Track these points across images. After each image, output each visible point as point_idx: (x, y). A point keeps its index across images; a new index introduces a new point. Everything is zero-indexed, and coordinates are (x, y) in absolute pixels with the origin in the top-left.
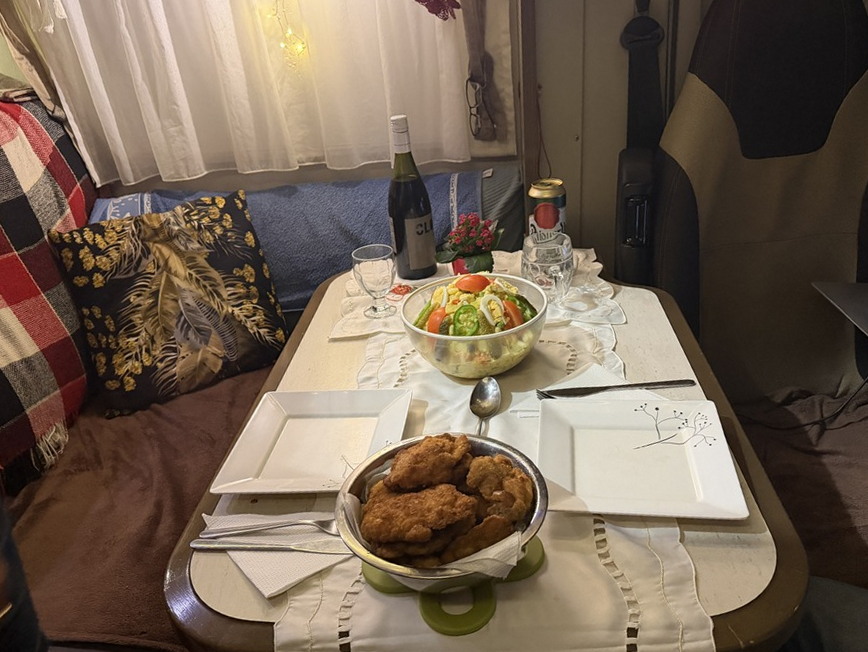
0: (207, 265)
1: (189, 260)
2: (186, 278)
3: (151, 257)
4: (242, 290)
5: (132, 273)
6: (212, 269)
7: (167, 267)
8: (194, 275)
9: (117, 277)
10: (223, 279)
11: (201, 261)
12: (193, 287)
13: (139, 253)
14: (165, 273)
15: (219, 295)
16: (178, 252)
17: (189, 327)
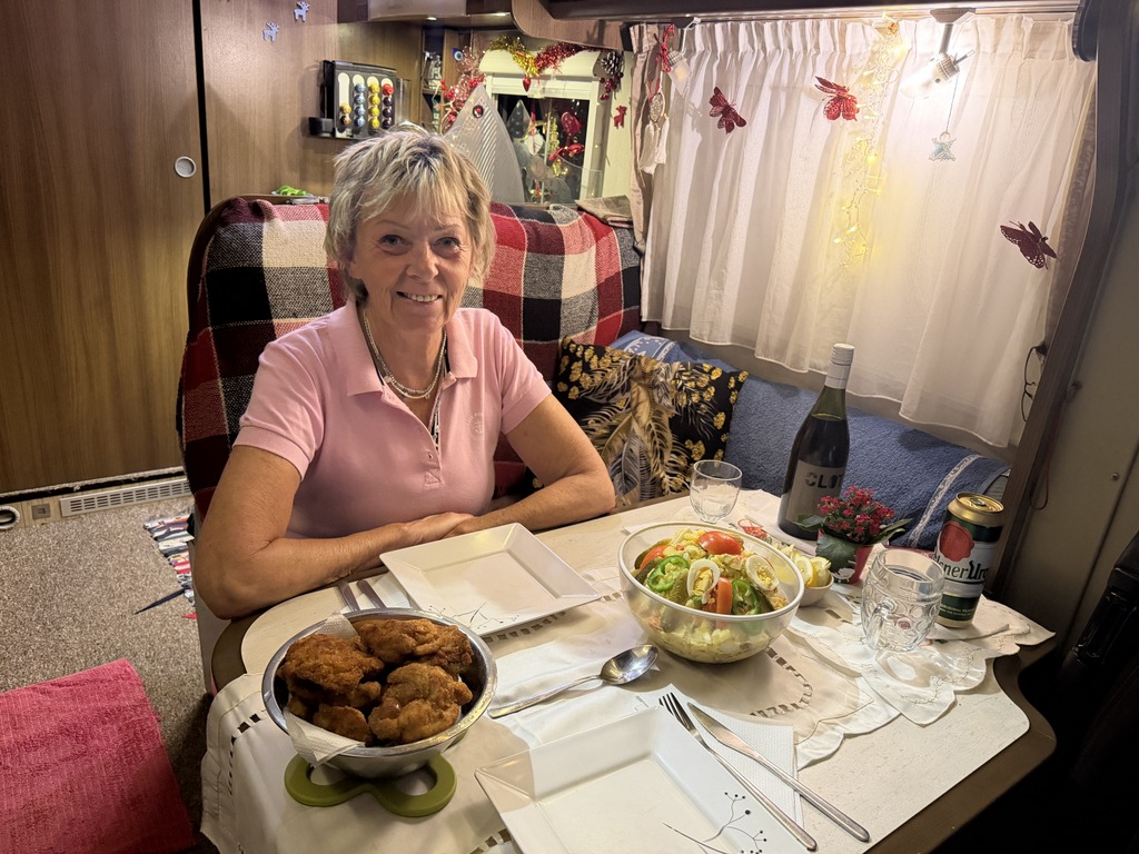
0: (667, 424)
1: (656, 414)
2: (644, 427)
3: (628, 395)
4: (682, 463)
5: (604, 401)
6: (669, 431)
7: (635, 411)
8: (653, 428)
9: (590, 397)
10: (674, 444)
11: (665, 418)
12: (646, 438)
13: (619, 386)
14: (631, 414)
15: (662, 457)
16: (652, 402)
17: (620, 470)
